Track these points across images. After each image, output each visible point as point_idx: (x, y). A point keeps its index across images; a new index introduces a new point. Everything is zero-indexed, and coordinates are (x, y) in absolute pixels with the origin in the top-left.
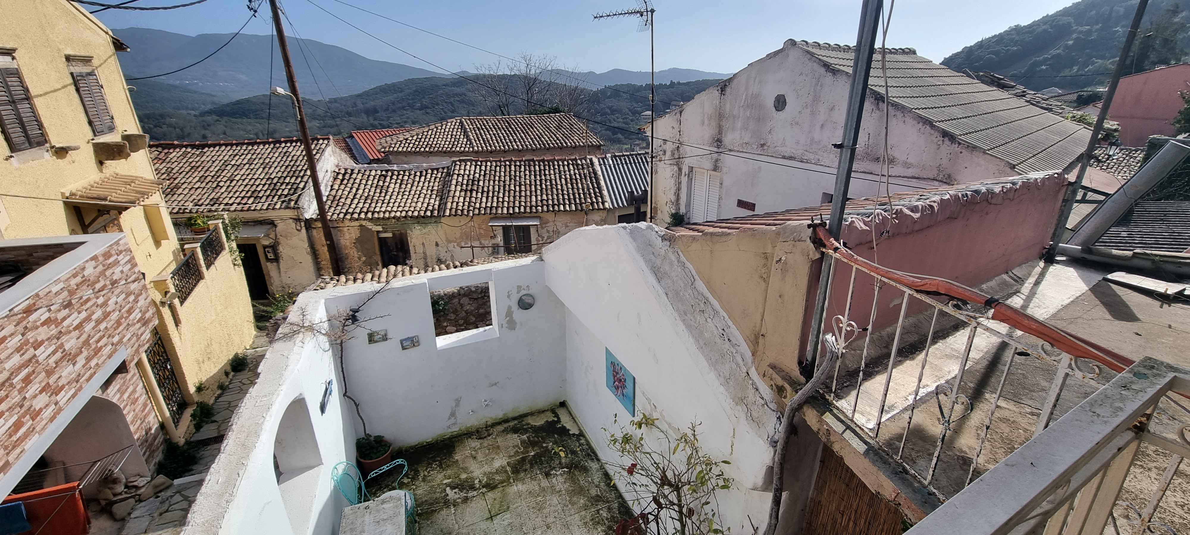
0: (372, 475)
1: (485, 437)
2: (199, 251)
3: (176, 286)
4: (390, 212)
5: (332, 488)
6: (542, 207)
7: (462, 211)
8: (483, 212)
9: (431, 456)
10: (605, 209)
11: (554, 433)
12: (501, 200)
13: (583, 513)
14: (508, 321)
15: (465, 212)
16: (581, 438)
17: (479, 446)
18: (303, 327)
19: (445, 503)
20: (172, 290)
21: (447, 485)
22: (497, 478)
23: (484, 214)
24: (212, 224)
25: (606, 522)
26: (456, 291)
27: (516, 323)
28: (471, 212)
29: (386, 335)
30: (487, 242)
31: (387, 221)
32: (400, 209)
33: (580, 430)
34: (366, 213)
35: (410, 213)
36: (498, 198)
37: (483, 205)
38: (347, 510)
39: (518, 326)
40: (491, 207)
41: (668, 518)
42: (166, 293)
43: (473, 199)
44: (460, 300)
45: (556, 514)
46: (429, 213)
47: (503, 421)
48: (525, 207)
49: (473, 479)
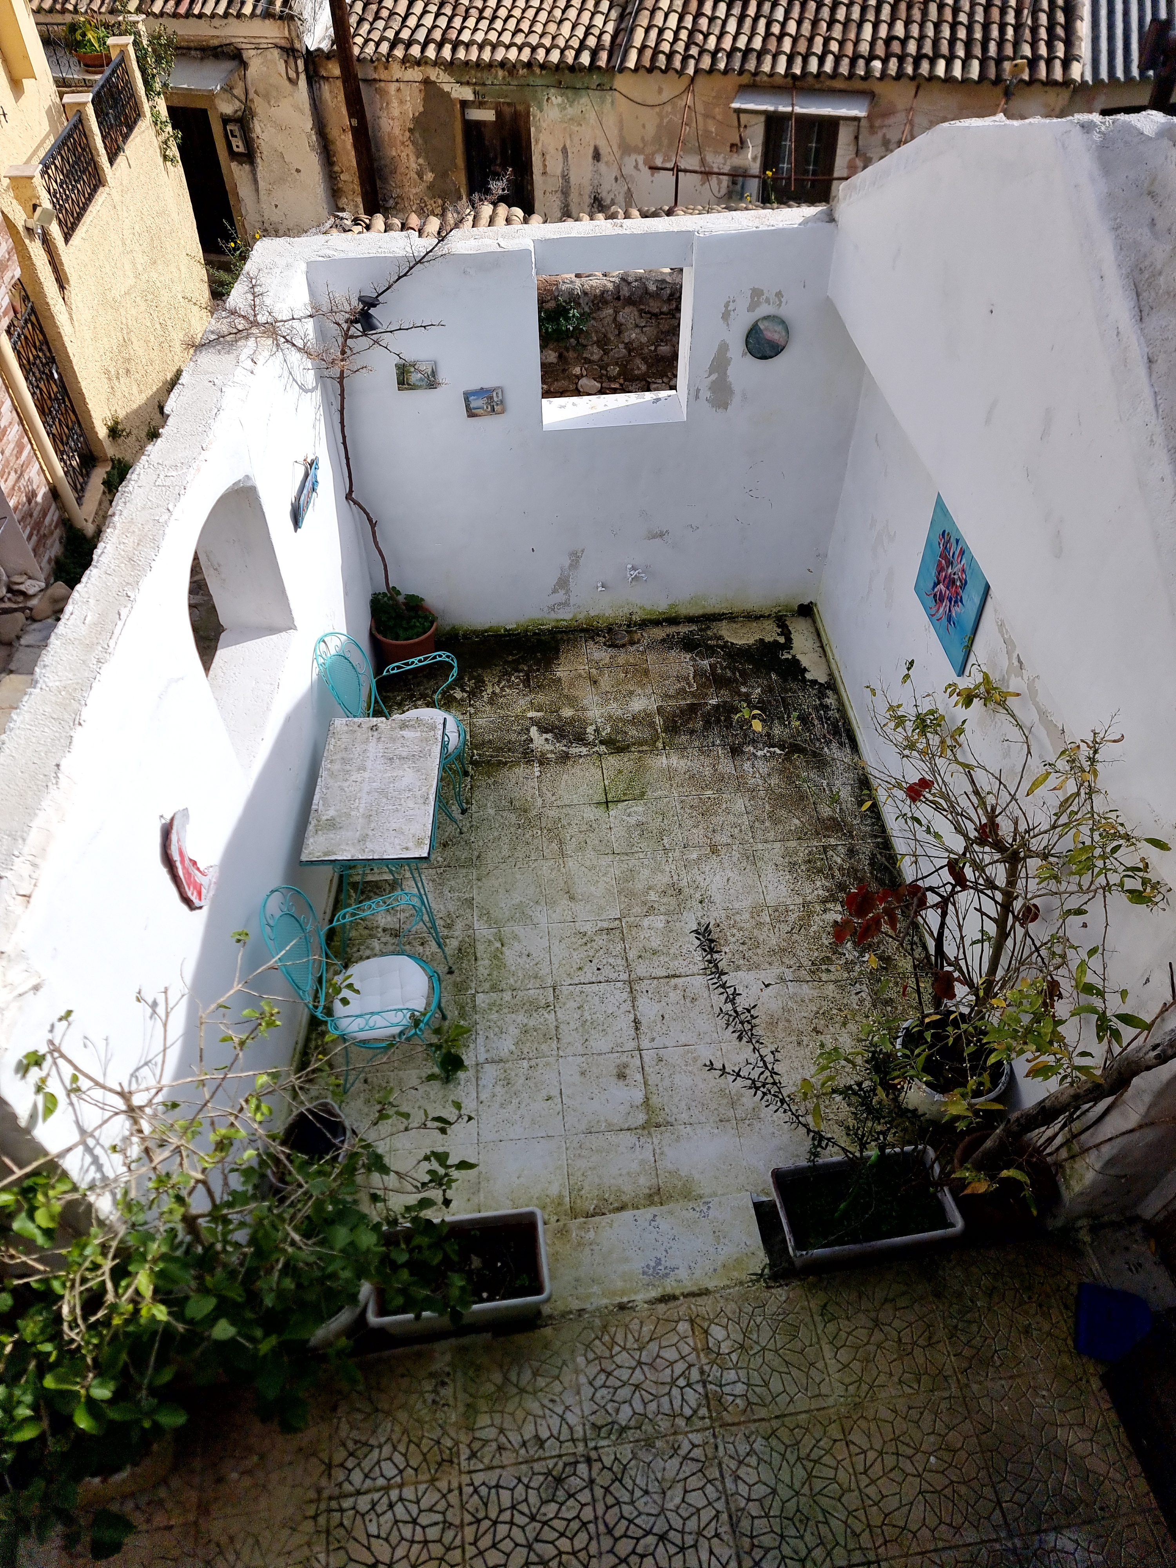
0: (392, 669)
1: (623, 646)
2: (90, 111)
3: (53, 194)
4: (494, 47)
5: (315, 676)
6: (885, 61)
7: (670, 57)
8: (722, 66)
9: (510, 658)
10: (1067, 82)
11: (770, 669)
12: (776, 29)
13: (793, 844)
14: (713, 382)
15: (677, 64)
16: (829, 693)
17: (607, 661)
18: (255, 323)
19: (525, 753)
20: (46, 203)
21: (534, 722)
22: (633, 732)
23: (726, 72)
24: (115, 46)
25: (837, 873)
26: (610, 286)
27: (731, 392)
28: (692, 62)
29: (434, 373)
30: (720, 161)
31: (485, 74)
32: (519, 39)
33: (831, 675)
34: (440, 46)
35: (541, 54)
36: (768, 25)
37: (727, 44)
38: (340, 723)
39: (736, 400)
40: (748, 51)
41: (971, 909)
42: (35, 207)
43: (704, 23)
44: (616, 312)
45: (737, 830)
46: (585, 59)
47: (665, 620)
48: (838, 60)
49: (584, 723)
